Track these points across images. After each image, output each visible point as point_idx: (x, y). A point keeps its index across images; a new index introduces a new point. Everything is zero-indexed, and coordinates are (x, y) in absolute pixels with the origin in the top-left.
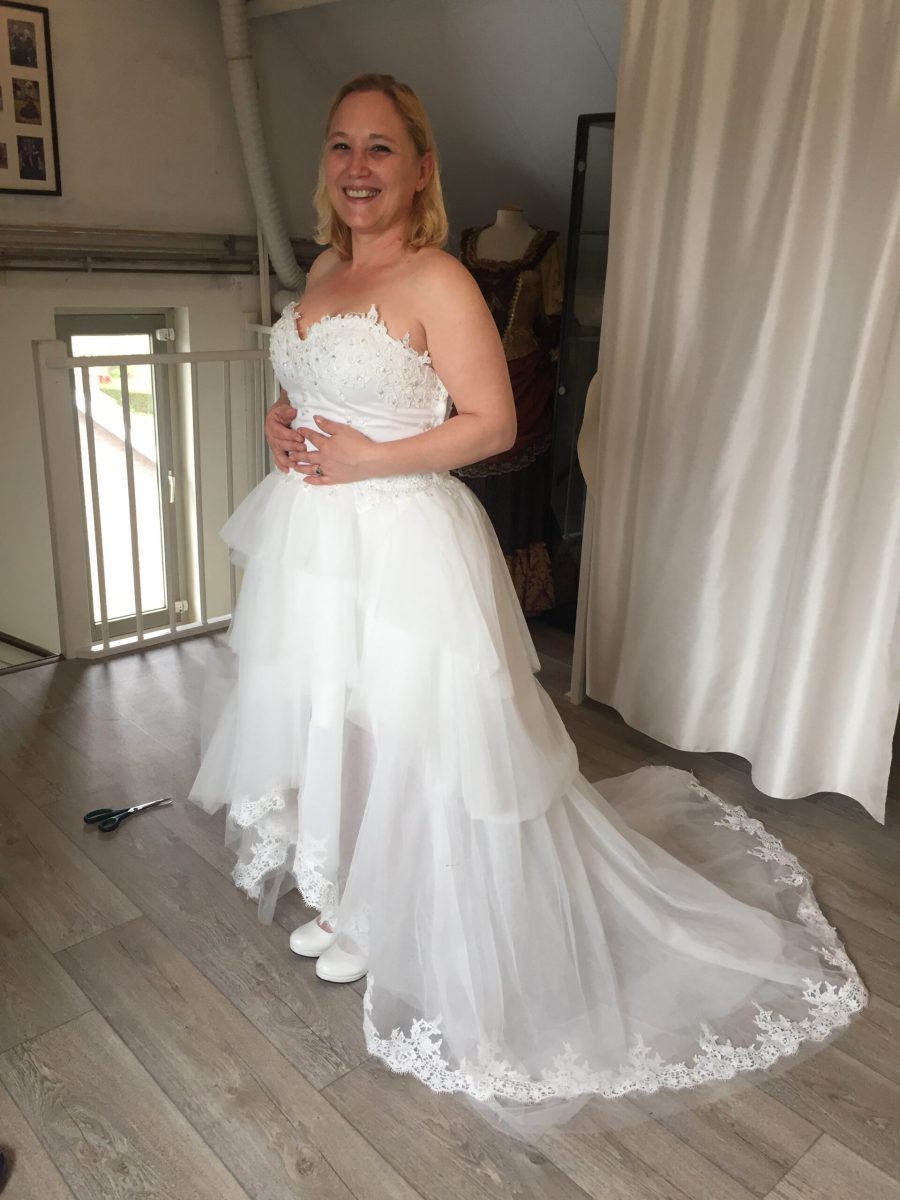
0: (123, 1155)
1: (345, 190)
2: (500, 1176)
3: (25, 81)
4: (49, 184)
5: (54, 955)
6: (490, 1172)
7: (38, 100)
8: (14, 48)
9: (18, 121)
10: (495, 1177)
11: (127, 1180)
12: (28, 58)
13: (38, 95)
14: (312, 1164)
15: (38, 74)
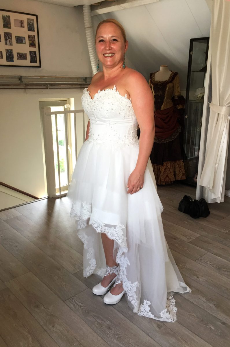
0: (109, 325)
1: (104, 55)
2: (214, 328)
3: (31, 36)
4: (38, 64)
5: (73, 274)
6: (211, 327)
7: (35, 41)
8: (29, 26)
9: (30, 47)
10: (213, 328)
11: (112, 331)
12: (32, 29)
13: (35, 39)
14: (161, 326)
15: (35, 33)
